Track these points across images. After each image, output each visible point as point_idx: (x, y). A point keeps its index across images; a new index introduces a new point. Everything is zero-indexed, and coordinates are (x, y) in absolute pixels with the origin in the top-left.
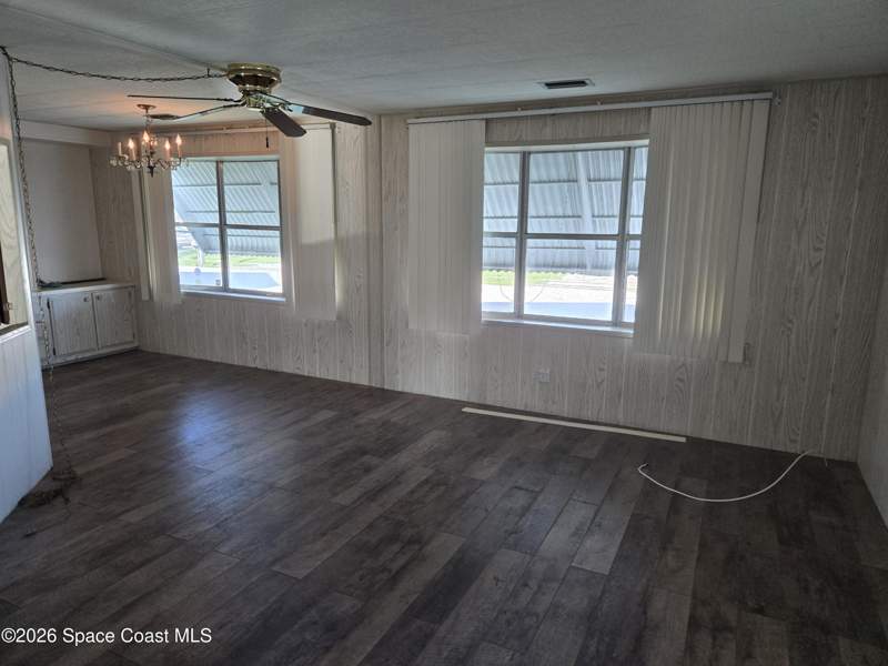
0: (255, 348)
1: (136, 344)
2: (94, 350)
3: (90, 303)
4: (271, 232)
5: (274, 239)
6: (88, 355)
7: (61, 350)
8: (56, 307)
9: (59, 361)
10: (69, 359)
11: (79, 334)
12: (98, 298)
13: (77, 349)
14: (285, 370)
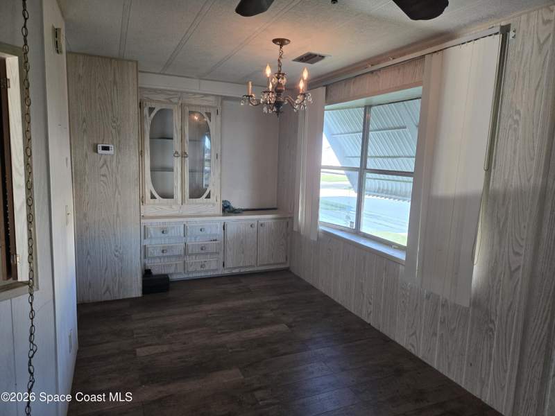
0: (370, 303)
1: (287, 266)
2: (254, 266)
3: (255, 229)
4: (405, 178)
5: (407, 185)
6: (248, 270)
7: (229, 264)
8: (229, 228)
9: (226, 272)
10: (234, 271)
11: (243, 253)
12: (261, 225)
13: (241, 265)
14: (397, 340)
